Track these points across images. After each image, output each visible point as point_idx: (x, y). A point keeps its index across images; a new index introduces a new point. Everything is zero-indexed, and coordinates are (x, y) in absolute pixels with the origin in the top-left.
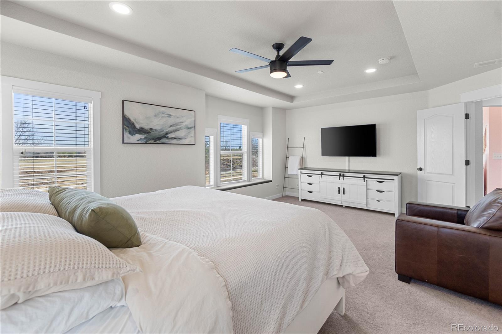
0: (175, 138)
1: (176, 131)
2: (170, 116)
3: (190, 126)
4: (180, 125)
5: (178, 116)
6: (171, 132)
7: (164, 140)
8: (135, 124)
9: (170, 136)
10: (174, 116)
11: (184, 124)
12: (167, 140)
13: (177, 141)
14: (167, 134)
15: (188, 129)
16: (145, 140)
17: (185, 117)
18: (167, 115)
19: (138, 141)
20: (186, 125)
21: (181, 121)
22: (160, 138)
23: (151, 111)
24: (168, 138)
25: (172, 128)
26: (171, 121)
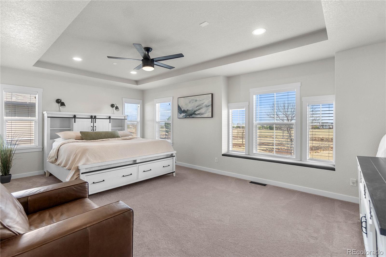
0: (199, 114)
1: (199, 109)
2: (196, 101)
3: (208, 105)
4: (202, 105)
5: (201, 100)
6: (197, 111)
7: (193, 116)
8: (182, 108)
9: (197, 113)
10: (199, 100)
11: (204, 104)
12: (195, 115)
13: (200, 115)
14: (195, 112)
15: (207, 107)
16: (185, 116)
17: (205, 99)
18: (195, 101)
19: (183, 117)
20: (205, 105)
21: (202, 102)
22: (191, 115)
23: (187, 100)
24: (195, 114)
25: (198, 108)
26: (197, 104)
